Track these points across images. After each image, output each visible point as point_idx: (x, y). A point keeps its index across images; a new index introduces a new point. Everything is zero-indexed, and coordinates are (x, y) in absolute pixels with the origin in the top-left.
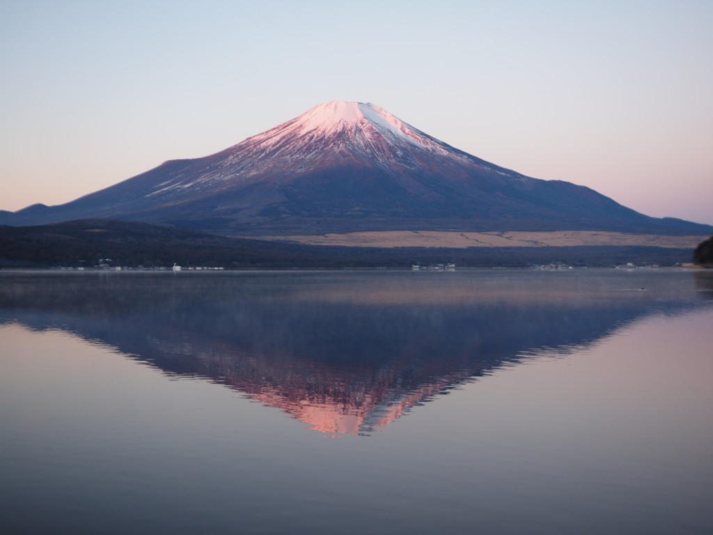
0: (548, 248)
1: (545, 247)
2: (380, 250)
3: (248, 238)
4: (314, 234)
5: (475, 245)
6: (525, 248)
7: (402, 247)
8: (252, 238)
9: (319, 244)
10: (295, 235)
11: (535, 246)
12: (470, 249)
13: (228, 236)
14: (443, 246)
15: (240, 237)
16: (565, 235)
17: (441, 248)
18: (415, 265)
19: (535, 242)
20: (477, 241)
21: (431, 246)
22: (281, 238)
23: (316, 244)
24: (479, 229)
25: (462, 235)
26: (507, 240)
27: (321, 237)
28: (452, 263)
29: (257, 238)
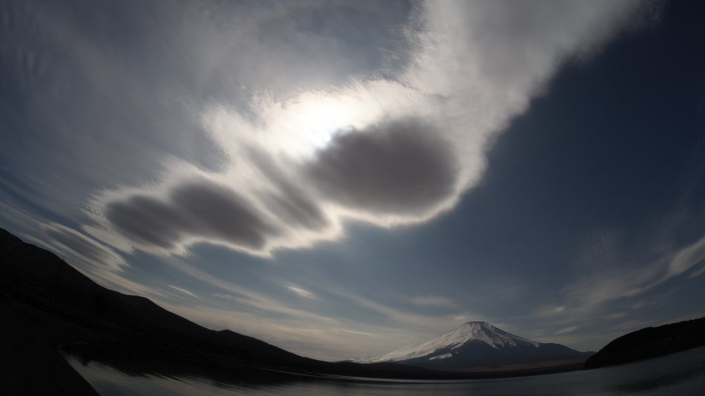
0: (545, 367)
25: (515, 366)
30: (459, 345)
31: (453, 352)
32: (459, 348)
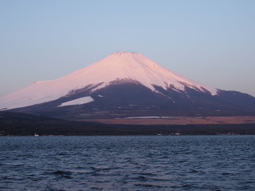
0: (228, 125)
1: (226, 124)
2: (142, 126)
3: (76, 120)
4: (109, 118)
5: (191, 124)
6: (216, 125)
7: (153, 125)
8: (78, 120)
9: (111, 123)
10: (100, 119)
11: (220, 124)
12: (188, 126)
13: (66, 120)
14: (174, 124)
15: (72, 120)
16: (236, 118)
17: (173, 125)
18: (159, 133)
19: (221, 122)
20: (192, 121)
21: (168, 124)
22: (92, 120)
23: (110, 123)
24: (193, 115)
25: (184, 118)
26: (207, 121)
27: (113, 120)
28: (178, 133)
29: (80, 120)
30: (103, 86)
31: (94, 95)
32: (102, 89)
